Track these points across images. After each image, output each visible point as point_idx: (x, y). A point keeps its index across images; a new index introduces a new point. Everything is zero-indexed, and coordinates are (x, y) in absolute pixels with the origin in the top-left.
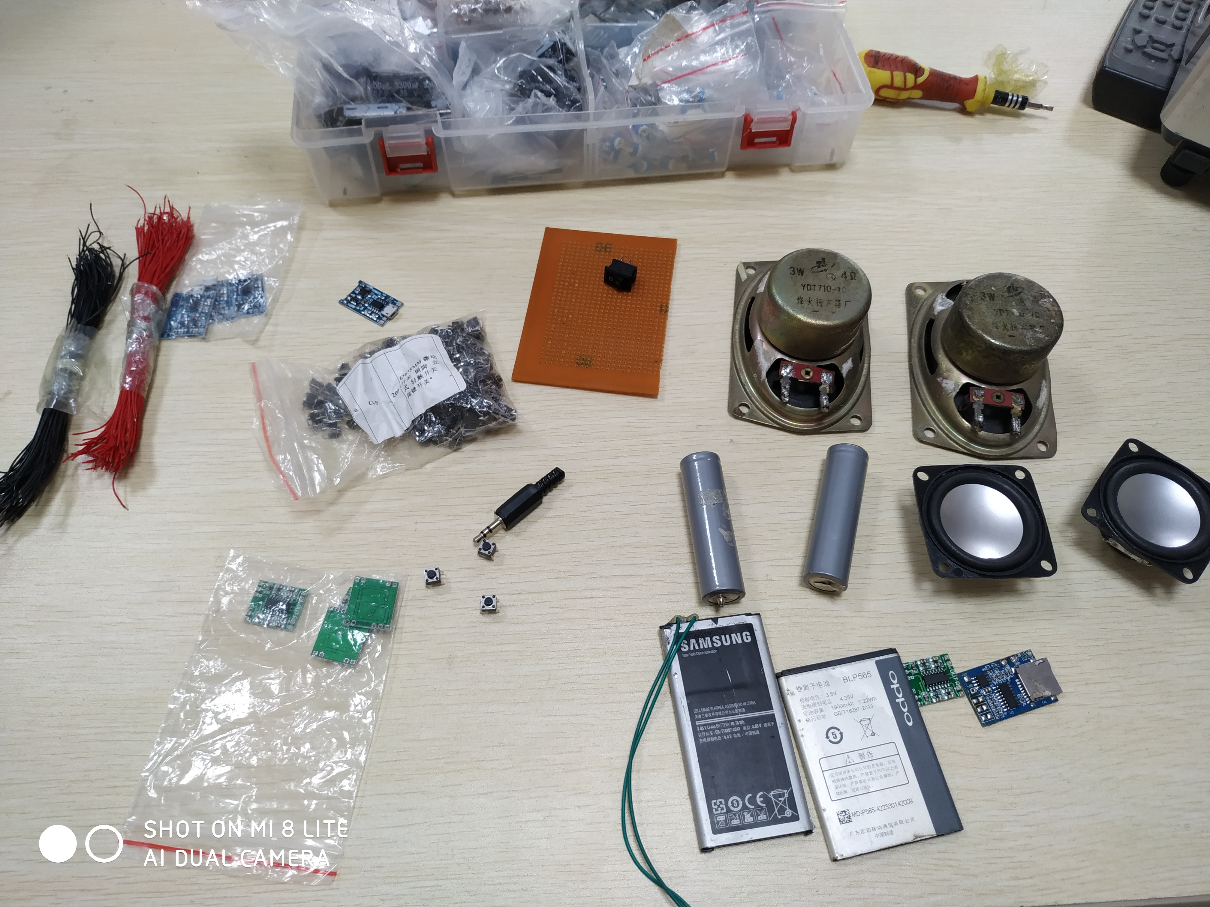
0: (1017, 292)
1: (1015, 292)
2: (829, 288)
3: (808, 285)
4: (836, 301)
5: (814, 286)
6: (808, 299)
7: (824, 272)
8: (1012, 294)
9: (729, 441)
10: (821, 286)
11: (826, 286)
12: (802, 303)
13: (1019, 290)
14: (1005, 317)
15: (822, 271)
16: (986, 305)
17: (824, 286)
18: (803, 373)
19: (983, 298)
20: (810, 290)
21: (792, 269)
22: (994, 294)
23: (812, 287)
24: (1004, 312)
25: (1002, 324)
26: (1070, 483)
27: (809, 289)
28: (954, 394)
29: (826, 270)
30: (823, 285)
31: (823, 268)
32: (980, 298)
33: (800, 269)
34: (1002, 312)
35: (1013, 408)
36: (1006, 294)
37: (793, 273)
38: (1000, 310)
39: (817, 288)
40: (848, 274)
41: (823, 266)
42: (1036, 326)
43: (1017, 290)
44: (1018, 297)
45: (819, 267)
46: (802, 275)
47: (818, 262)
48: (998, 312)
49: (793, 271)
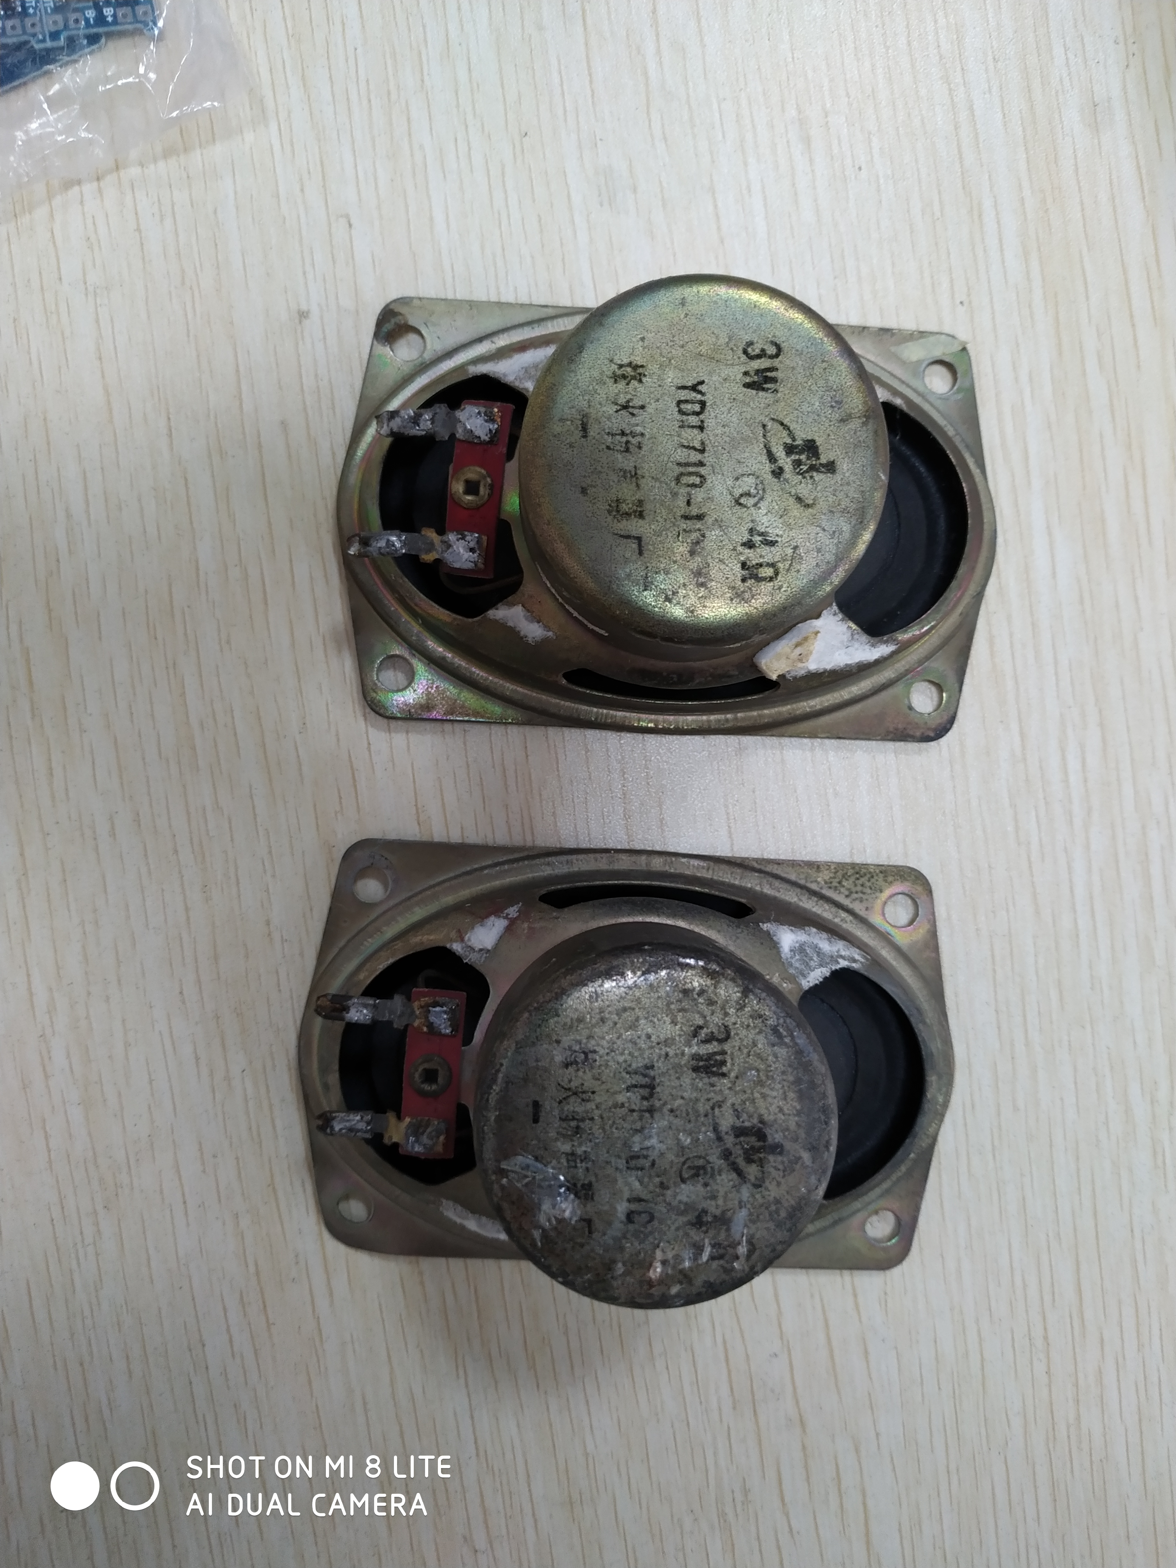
0: (741, 1162)
1: (738, 1151)
2: (697, 480)
3: (703, 404)
4: (640, 503)
5: (701, 428)
6: (637, 402)
7: (768, 467)
8: (730, 1140)
9: (304, 307)
10: (702, 451)
11: (702, 471)
12: (616, 378)
13: (752, 1171)
14: (621, 1098)
15: (772, 458)
16: (668, 1042)
17: (701, 464)
18: (473, 472)
19: (703, 1033)
20: (681, 412)
21: (772, 350)
22: (724, 1075)
23: (693, 420)
24: (644, 1098)
25: (589, 1084)
26: (252, 1269)
27: (688, 407)
28: (457, 947)
29: (778, 473)
30: (708, 458)
31: (785, 462)
32: (701, 1022)
33: (774, 380)
34: (645, 1092)
35: (399, 1118)
36: (726, 1121)
37: (755, 350)
38: (652, 1087)
39: (694, 437)
40: (767, 554)
41: (797, 463)
42: (589, 1206)
43: (749, 1161)
44: (718, 1162)
45: (790, 449)
46: (747, 386)
47: (811, 447)
48: (639, 1079)
49: (762, 354)
